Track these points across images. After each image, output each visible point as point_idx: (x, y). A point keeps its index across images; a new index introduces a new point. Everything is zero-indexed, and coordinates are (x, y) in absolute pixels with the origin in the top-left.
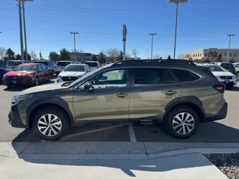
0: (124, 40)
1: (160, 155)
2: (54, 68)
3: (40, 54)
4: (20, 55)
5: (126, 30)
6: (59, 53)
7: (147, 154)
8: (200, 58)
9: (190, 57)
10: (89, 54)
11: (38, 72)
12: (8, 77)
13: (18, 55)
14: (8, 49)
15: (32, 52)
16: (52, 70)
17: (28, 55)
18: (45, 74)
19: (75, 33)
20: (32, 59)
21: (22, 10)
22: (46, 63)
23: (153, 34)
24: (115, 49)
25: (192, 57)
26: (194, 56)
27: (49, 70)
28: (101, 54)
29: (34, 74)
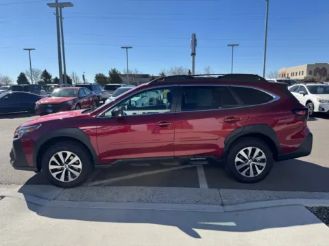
0: (193, 54)
1: (242, 206)
2: (101, 94)
3: (83, 76)
4: (59, 78)
5: (195, 40)
6: (107, 75)
7: (222, 205)
8: (302, 77)
9: (286, 75)
10: (147, 76)
11: (80, 98)
12: (42, 104)
13: (56, 78)
14: (43, 70)
15: (73, 74)
16: (98, 96)
17: (68, 77)
18: (89, 101)
19: (127, 48)
20: (73, 83)
21: (60, 19)
22: (90, 87)
23: (233, 46)
25: (290, 76)
26: (293, 74)
27: (94, 96)
28: (163, 74)
29: (74, 101)
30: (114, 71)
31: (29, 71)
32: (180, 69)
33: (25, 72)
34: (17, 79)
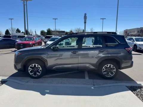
0: (85, 23)
3: (35, 32)
5: (86, 17)
6: (46, 31)
9: (127, 33)
10: (64, 32)
12: (18, 44)
13: (23, 32)
14: (17, 28)
15: (31, 30)
19: (55, 19)
23: (103, 19)
24: (80, 28)
26: (130, 32)
28: (71, 31)
30: (49, 29)
32: (79, 29)
33: (8, 29)
34: (5, 32)
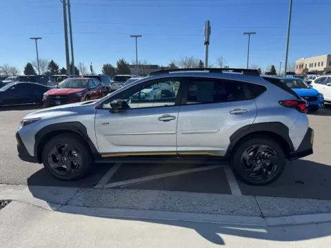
0: (207, 43)
2: (110, 85)
3: (91, 66)
4: (66, 68)
5: (209, 28)
6: (115, 66)
7: (263, 216)
8: (321, 68)
9: (304, 67)
10: (156, 67)
11: (89, 89)
12: (50, 96)
13: (64, 69)
14: (50, 61)
15: (81, 64)
16: (107, 88)
17: (76, 68)
18: (99, 92)
19: (136, 37)
20: (81, 74)
21: (67, 6)
22: (99, 78)
23: (249, 34)
24: (192, 57)
25: (308, 67)
26: (311, 65)
27: (104, 87)
28: (173, 65)
29: (83, 92)
30: (122, 62)
31: (36, 62)
32: (191, 61)
33: (31, 63)
34: (24, 70)
